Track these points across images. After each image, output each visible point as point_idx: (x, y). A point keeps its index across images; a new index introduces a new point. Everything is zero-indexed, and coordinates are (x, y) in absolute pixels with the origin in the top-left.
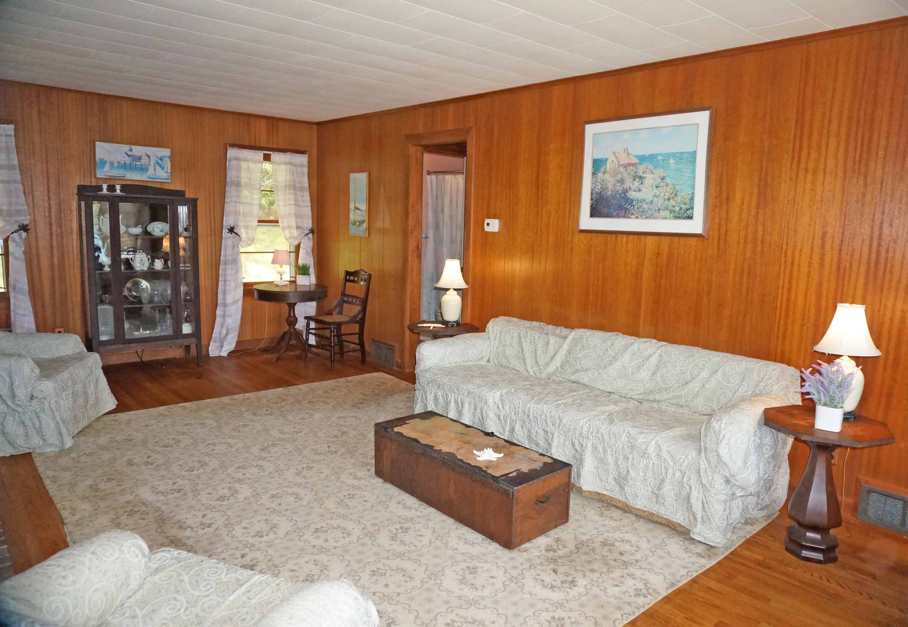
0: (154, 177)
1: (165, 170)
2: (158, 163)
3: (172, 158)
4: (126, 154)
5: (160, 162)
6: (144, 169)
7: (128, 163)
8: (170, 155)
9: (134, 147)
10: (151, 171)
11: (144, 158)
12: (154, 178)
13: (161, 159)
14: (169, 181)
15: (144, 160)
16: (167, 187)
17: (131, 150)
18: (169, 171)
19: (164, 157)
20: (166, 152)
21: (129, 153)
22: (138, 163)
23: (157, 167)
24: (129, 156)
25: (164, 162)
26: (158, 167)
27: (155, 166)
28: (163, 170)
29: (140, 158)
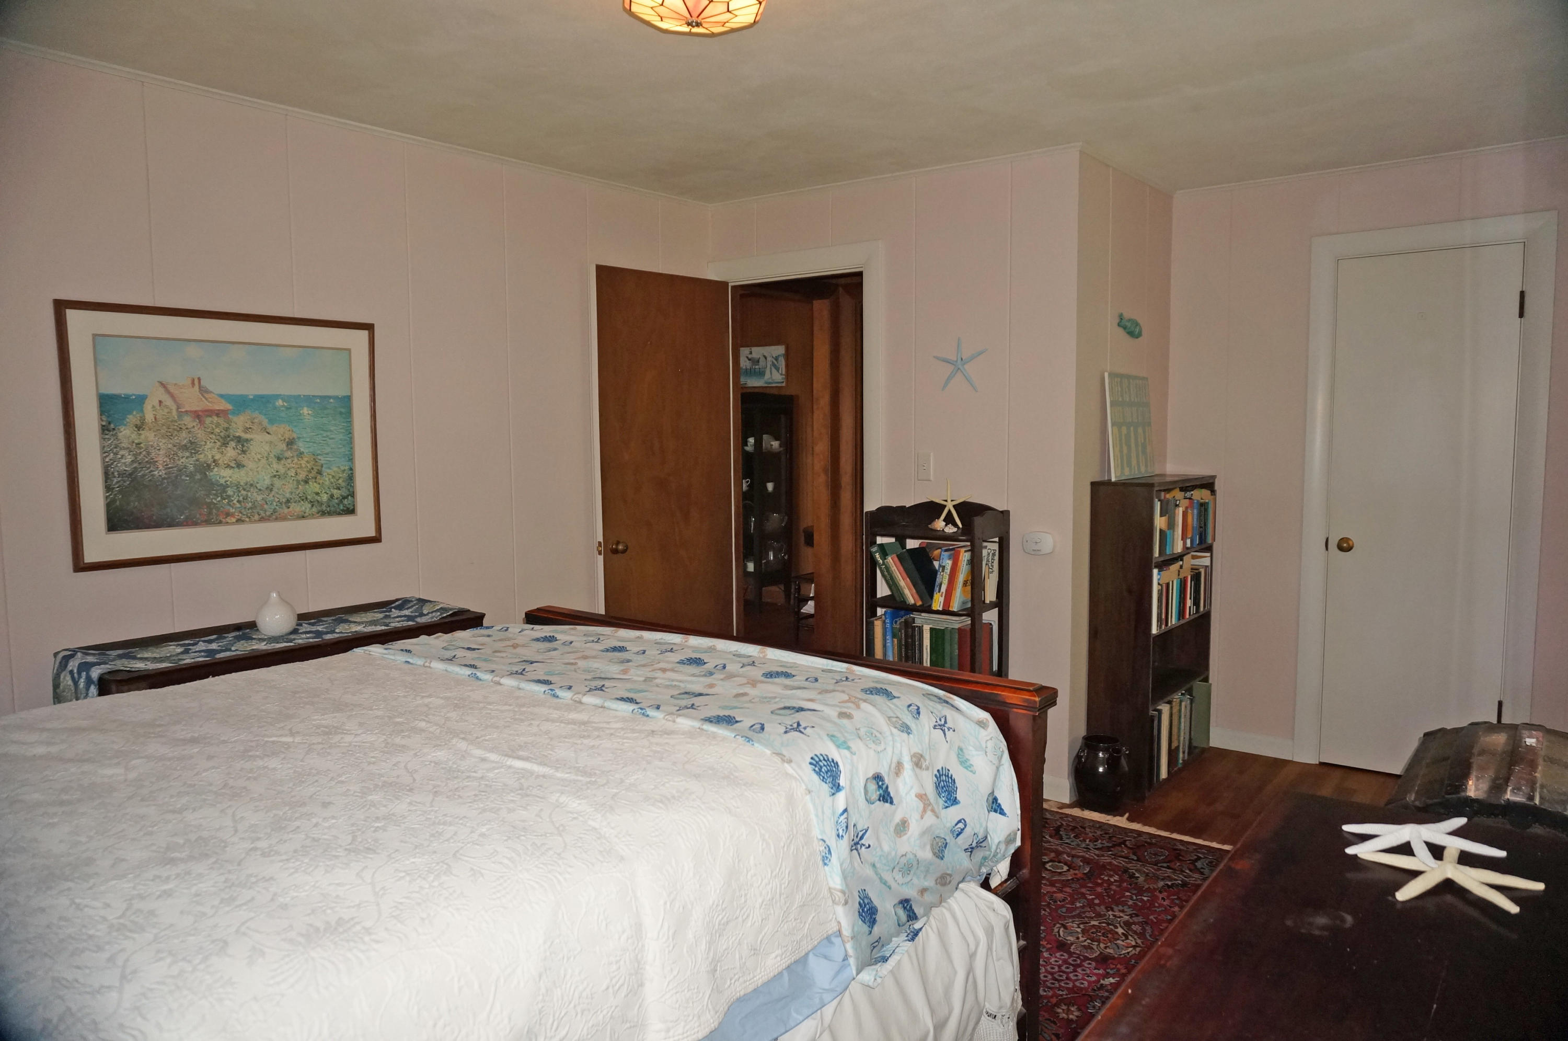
0: (770, 381)
1: (780, 372)
2: (773, 364)
3: (787, 356)
4: (747, 357)
5: (776, 362)
6: (761, 374)
7: (748, 367)
8: (784, 352)
9: (754, 349)
10: (767, 376)
11: (762, 359)
12: (770, 383)
13: (776, 359)
14: (784, 385)
15: (762, 363)
16: (783, 392)
17: (751, 353)
18: (784, 373)
19: (779, 356)
20: (780, 350)
21: (750, 356)
22: (757, 367)
23: (773, 368)
24: (749, 360)
25: (779, 362)
26: (774, 370)
27: (771, 368)
28: (778, 371)
29: (758, 361)
